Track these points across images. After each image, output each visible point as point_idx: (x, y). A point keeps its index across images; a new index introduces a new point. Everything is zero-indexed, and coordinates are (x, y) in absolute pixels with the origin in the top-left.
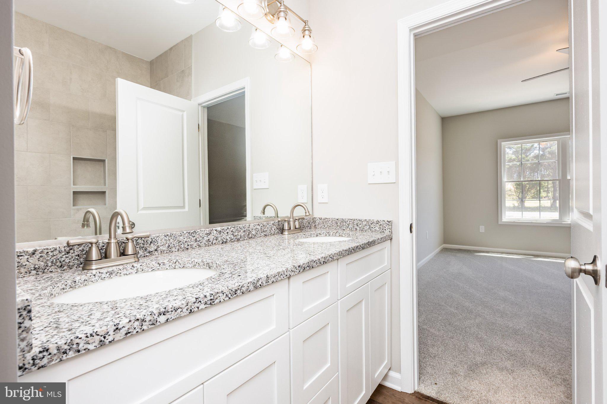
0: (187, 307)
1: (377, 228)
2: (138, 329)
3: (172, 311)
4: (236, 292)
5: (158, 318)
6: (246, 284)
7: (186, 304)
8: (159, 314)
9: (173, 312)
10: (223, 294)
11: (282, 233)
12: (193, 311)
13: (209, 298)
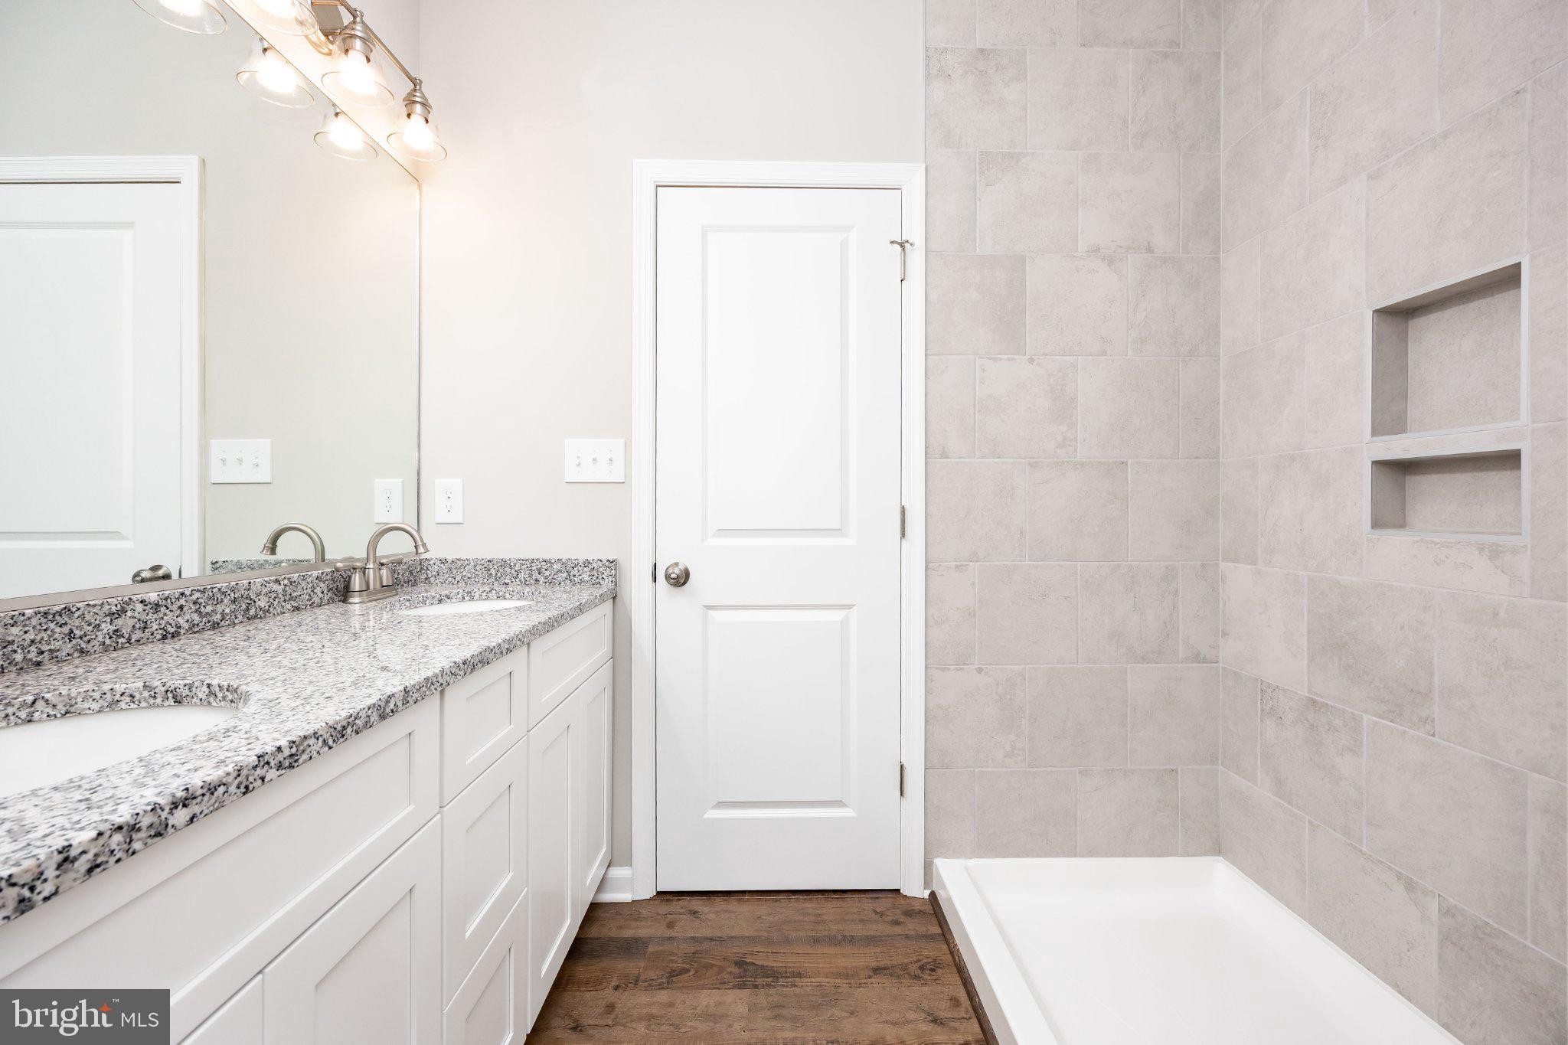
0: (239, 779)
1: (586, 577)
2: (121, 852)
3: (203, 795)
4: (344, 732)
5: (169, 816)
6: (364, 712)
7: (236, 773)
8: (173, 806)
9: (206, 798)
10: (318, 739)
11: (345, 600)
12: (251, 788)
13: (287, 752)
